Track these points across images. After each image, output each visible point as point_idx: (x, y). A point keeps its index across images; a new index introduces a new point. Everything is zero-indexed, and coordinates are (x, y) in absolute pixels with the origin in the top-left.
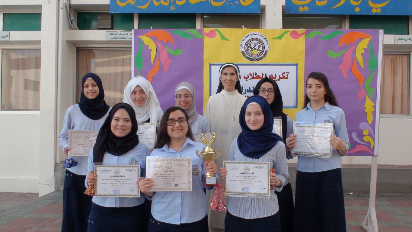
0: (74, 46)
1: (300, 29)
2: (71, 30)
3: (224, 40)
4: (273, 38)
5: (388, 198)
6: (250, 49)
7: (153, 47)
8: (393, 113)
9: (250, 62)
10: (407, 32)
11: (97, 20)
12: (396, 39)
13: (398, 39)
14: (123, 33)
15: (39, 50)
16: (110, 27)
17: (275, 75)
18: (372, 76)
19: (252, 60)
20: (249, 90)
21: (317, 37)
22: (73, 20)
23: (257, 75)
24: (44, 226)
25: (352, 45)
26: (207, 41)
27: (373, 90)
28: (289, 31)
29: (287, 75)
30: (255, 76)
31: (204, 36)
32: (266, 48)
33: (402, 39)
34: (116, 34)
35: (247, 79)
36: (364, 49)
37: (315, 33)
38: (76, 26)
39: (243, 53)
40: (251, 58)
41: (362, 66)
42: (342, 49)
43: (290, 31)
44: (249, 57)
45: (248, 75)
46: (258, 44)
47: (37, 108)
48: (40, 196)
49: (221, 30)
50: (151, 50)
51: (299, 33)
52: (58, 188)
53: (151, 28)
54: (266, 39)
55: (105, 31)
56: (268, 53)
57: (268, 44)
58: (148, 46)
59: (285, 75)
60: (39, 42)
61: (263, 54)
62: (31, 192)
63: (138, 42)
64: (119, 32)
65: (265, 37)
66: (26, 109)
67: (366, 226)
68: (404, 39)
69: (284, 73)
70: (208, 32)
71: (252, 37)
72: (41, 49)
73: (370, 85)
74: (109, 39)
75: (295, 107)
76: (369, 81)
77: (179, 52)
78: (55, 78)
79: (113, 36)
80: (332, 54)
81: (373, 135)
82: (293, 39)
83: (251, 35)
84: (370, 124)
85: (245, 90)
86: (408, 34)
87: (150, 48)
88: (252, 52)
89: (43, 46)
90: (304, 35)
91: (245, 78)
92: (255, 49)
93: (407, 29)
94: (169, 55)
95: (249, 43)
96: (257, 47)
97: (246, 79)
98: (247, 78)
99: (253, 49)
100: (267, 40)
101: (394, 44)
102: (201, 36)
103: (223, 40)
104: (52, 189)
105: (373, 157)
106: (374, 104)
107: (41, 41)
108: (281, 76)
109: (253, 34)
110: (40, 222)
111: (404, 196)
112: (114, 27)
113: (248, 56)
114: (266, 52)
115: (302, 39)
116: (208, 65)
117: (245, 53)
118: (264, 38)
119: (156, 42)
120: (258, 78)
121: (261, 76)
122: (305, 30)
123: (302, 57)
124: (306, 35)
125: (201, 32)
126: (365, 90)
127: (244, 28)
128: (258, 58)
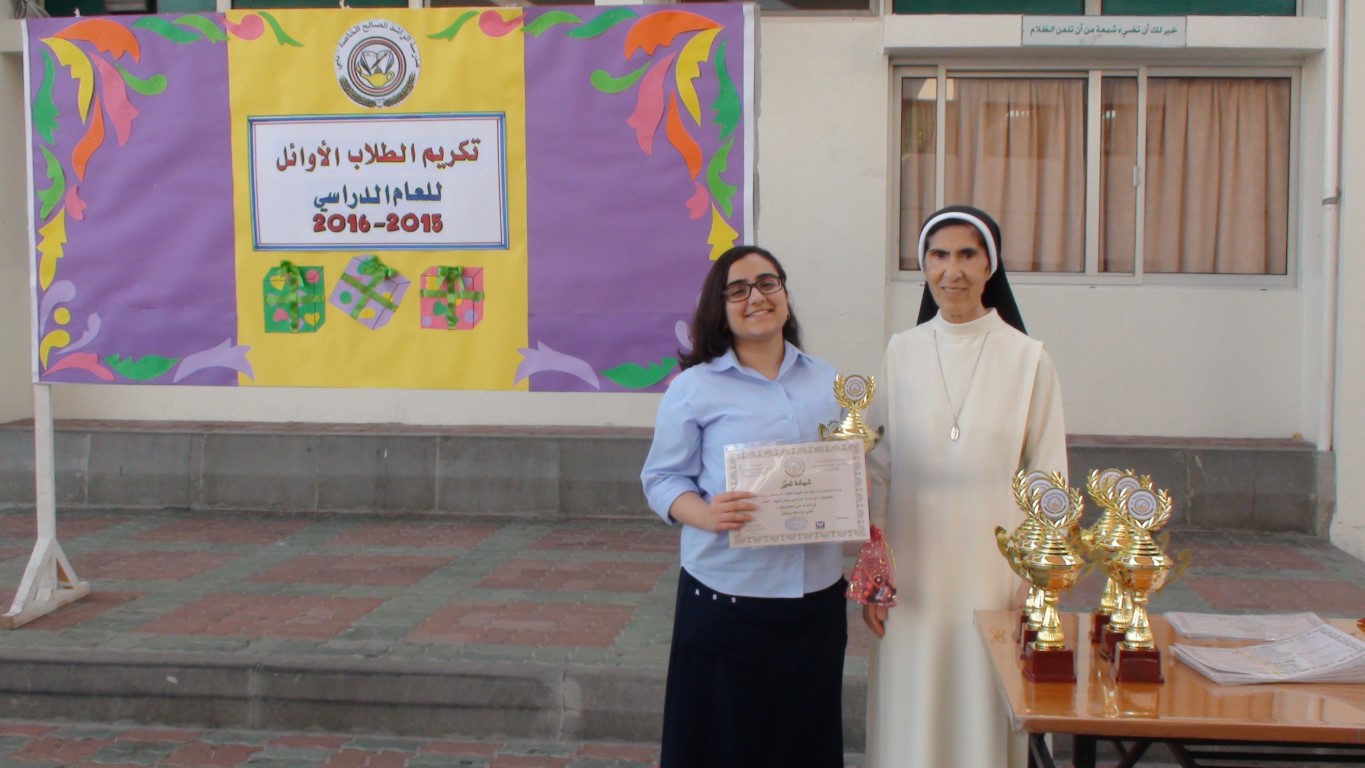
1: (507, 7)
3: (285, 44)
4: (431, 37)
6: (364, 71)
7: (83, 71)
8: (1038, 268)
9: (363, 109)
10: (1078, 6)
12: (1028, 30)
13: (1033, 30)
17: (441, 150)
18: (727, 147)
19: (371, 104)
20: (364, 196)
21: (561, 30)
23: (387, 151)
25: (661, 50)
26: (237, 47)
27: (733, 190)
28: (475, 13)
29: (476, 150)
30: (381, 153)
31: (229, 34)
32: (411, 68)
33: (1045, 30)
35: (358, 164)
36: (701, 64)
37: (553, 17)
39: (344, 84)
40: (367, 97)
41: (697, 116)
42: (632, 65)
43: (478, 13)
44: (362, 94)
45: (361, 152)
46: (387, 56)
49: (277, 14)
50: (78, 80)
51: (506, 18)
53: (77, 12)
54: (409, 39)
56: (415, 84)
57: (414, 55)
58: (68, 67)
59: (469, 149)
61: (403, 86)
63: (40, 55)
65: (405, 34)
68: (1053, 28)
69: (466, 143)
70: (239, 23)
71: (366, 35)
73: (722, 175)
75: (504, 245)
76: (718, 165)
77: (160, 85)
80: (607, 83)
82: (490, 37)
83: (366, 29)
85: (354, 196)
86: (1082, 12)
87: (74, 75)
88: (372, 79)
90: (521, 25)
91: (352, 159)
92: (379, 71)
94: (130, 95)
95: (360, 54)
96: (383, 65)
97: (354, 164)
98: (359, 159)
99: (372, 71)
100: (411, 41)
101: (1019, 45)
102: (220, 36)
103: (282, 44)
106: (736, 235)
108: (458, 152)
109: (371, 25)
113: (358, 92)
114: (412, 80)
116: (245, 124)
117: (350, 83)
118: (402, 36)
119: (92, 56)
120: (391, 158)
121: (399, 153)
122: (521, 8)
123: (518, 93)
124: (525, 24)
125: (220, 20)
126: (708, 189)
127: (345, 5)
128: (387, 97)
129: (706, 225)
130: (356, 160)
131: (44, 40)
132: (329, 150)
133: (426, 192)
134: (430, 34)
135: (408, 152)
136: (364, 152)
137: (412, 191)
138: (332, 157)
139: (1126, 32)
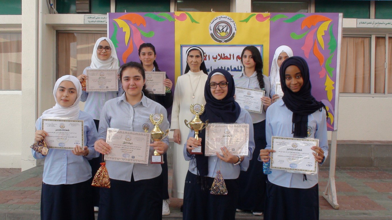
0: (54, 29)
1: (265, 13)
2: (50, 13)
3: (194, 22)
4: (241, 21)
5: (349, 171)
6: (219, 31)
7: (127, 29)
8: (355, 92)
9: (218, 43)
10: (368, 16)
11: (75, 4)
12: (358, 23)
13: (360, 23)
14: (100, 17)
15: (20, 33)
16: (88, 11)
18: (332, 56)
19: (220, 41)
21: (281, 20)
22: (52, 4)
23: (225, 56)
24: (25, 198)
25: (314, 27)
26: (177, 23)
27: (333, 69)
30: (223, 57)
31: (176, 19)
32: (234, 31)
33: (364, 23)
34: (94, 18)
35: (216, 60)
36: (325, 31)
37: (279, 16)
38: (55, 10)
39: (212, 35)
40: (219, 39)
41: (323, 47)
42: (305, 31)
43: (256, 14)
44: (218, 39)
46: (226, 27)
47: (19, 88)
48: (22, 171)
49: (191, 13)
50: (125, 32)
51: (264, 16)
52: (40, 163)
53: (125, 11)
54: (233, 22)
55: (83, 15)
56: (235, 35)
57: (235, 27)
58: (122, 28)
60: (20, 26)
61: (231, 36)
62: (14, 168)
63: (113, 24)
64: (97, 16)
66: (8, 89)
67: (327, 196)
68: (366, 22)
70: (179, 16)
71: (220, 20)
72: (22, 32)
73: (330, 65)
74: (87, 22)
76: (329, 62)
77: (152, 34)
78: (35, 59)
79: (91, 20)
80: (295, 36)
81: (333, 111)
82: (259, 22)
83: (220, 18)
84: (330, 101)
86: (369, 18)
87: (124, 31)
88: (220, 34)
89: (23, 29)
90: (269, 18)
91: (214, 58)
92: (223, 31)
93: (368, 13)
94: (142, 37)
95: (218, 26)
96: (225, 30)
97: (215, 60)
98: (216, 58)
99: (221, 31)
101: (356, 27)
102: (172, 20)
103: (192, 22)
104: (33, 165)
105: (333, 132)
106: (334, 83)
107: (21, 24)
109: (221, 17)
110: (22, 194)
111: (364, 169)
112: (92, 11)
113: (216, 38)
114: (234, 34)
115: (267, 22)
116: (180, 47)
117: (214, 35)
118: (231, 21)
119: (130, 25)
120: (226, 58)
121: (229, 57)
122: (270, 13)
123: (268, 39)
124: (270, 18)
125: (173, 15)
126: (326, 69)
127: (213, 11)
128: (225, 40)
129: (325, 80)
130: (215, 58)
131: (115, 20)
132: (206, 55)
133: (237, 69)
134: (240, 20)
135: (232, 56)
136: (218, 56)
137: (233, 69)
138: (207, 57)
139: (387, 24)
